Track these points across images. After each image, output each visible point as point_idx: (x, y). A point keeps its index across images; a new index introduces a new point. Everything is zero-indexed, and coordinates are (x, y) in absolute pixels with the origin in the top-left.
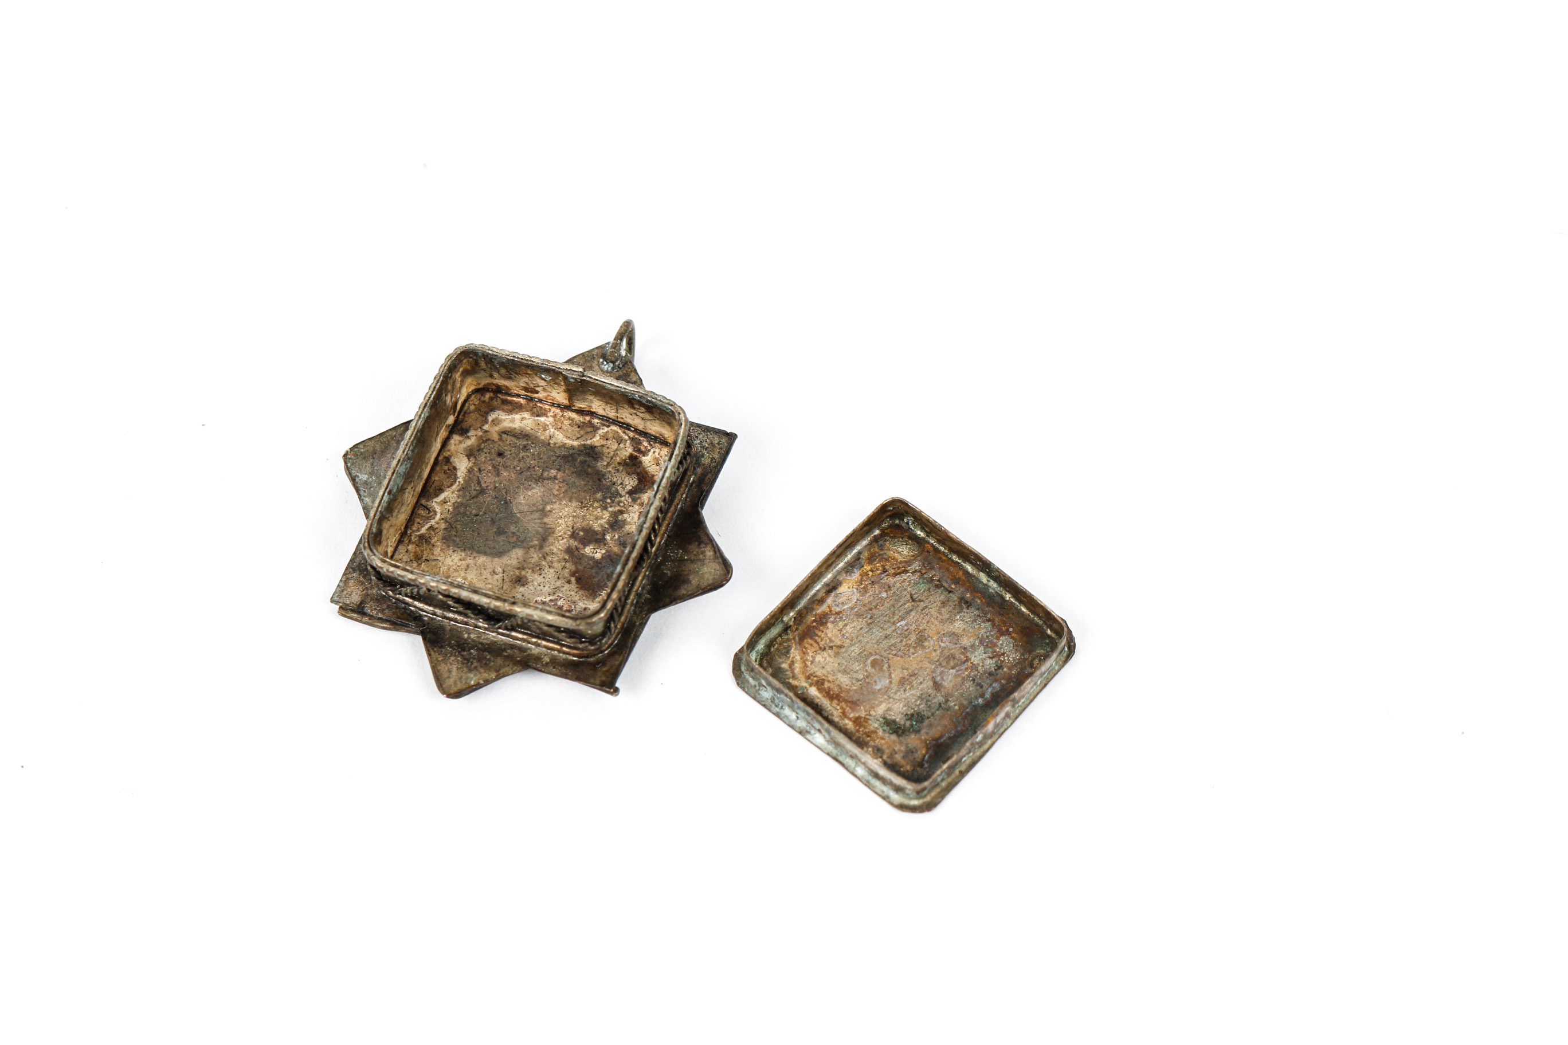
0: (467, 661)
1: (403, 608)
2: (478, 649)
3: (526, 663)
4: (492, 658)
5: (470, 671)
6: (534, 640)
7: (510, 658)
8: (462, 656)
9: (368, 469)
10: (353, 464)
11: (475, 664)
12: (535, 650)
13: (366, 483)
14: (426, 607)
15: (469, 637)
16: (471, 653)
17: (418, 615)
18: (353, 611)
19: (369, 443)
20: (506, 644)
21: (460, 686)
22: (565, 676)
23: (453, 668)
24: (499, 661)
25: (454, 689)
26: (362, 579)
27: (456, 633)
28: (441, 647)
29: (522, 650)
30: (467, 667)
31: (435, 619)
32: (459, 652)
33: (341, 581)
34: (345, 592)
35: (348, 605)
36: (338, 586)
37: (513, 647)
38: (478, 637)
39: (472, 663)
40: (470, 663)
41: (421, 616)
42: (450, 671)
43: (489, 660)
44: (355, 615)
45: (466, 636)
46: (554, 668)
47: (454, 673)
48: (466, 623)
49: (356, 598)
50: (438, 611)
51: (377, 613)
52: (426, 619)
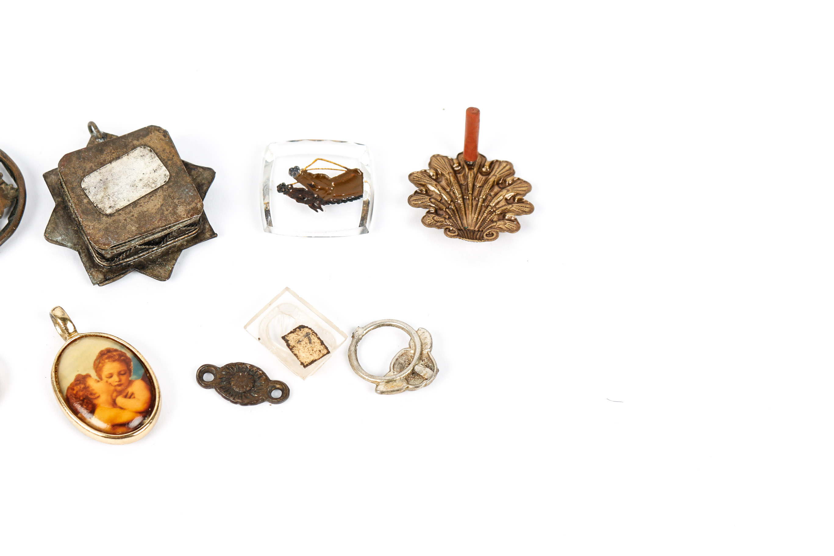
0: (160, 264)
1: (121, 266)
2: (160, 258)
3: (179, 249)
4: (167, 257)
5: (165, 266)
6: (177, 240)
7: (173, 252)
8: (157, 264)
9: (58, 235)
10: (51, 237)
11: (164, 263)
12: (178, 243)
13: (62, 240)
14: (130, 259)
15: (153, 257)
16: (159, 261)
17: (128, 264)
18: (105, 281)
19: (49, 227)
20: (166, 249)
21: (167, 273)
22: (196, 243)
23: (159, 270)
24: (171, 256)
25: (167, 276)
26: (96, 269)
27: (147, 260)
28: (147, 267)
29: (174, 246)
30: (163, 266)
31: (135, 261)
32: (155, 264)
33: (89, 276)
34: (95, 278)
35: (101, 281)
36: (90, 278)
37: (170, 248)
38: (155, 255)
39: (163, 264)
40: (162, 264)
41: (129, 264)
42: (159, 272)
43: (167, 258)
44: (107, 282)
45: (151, 258)
46: (190, 243)
47: (161, 271)
48: (148, 253)
49: (101, 276)
50: (136, 257)
51: (113, 275)
52: (132, 263)
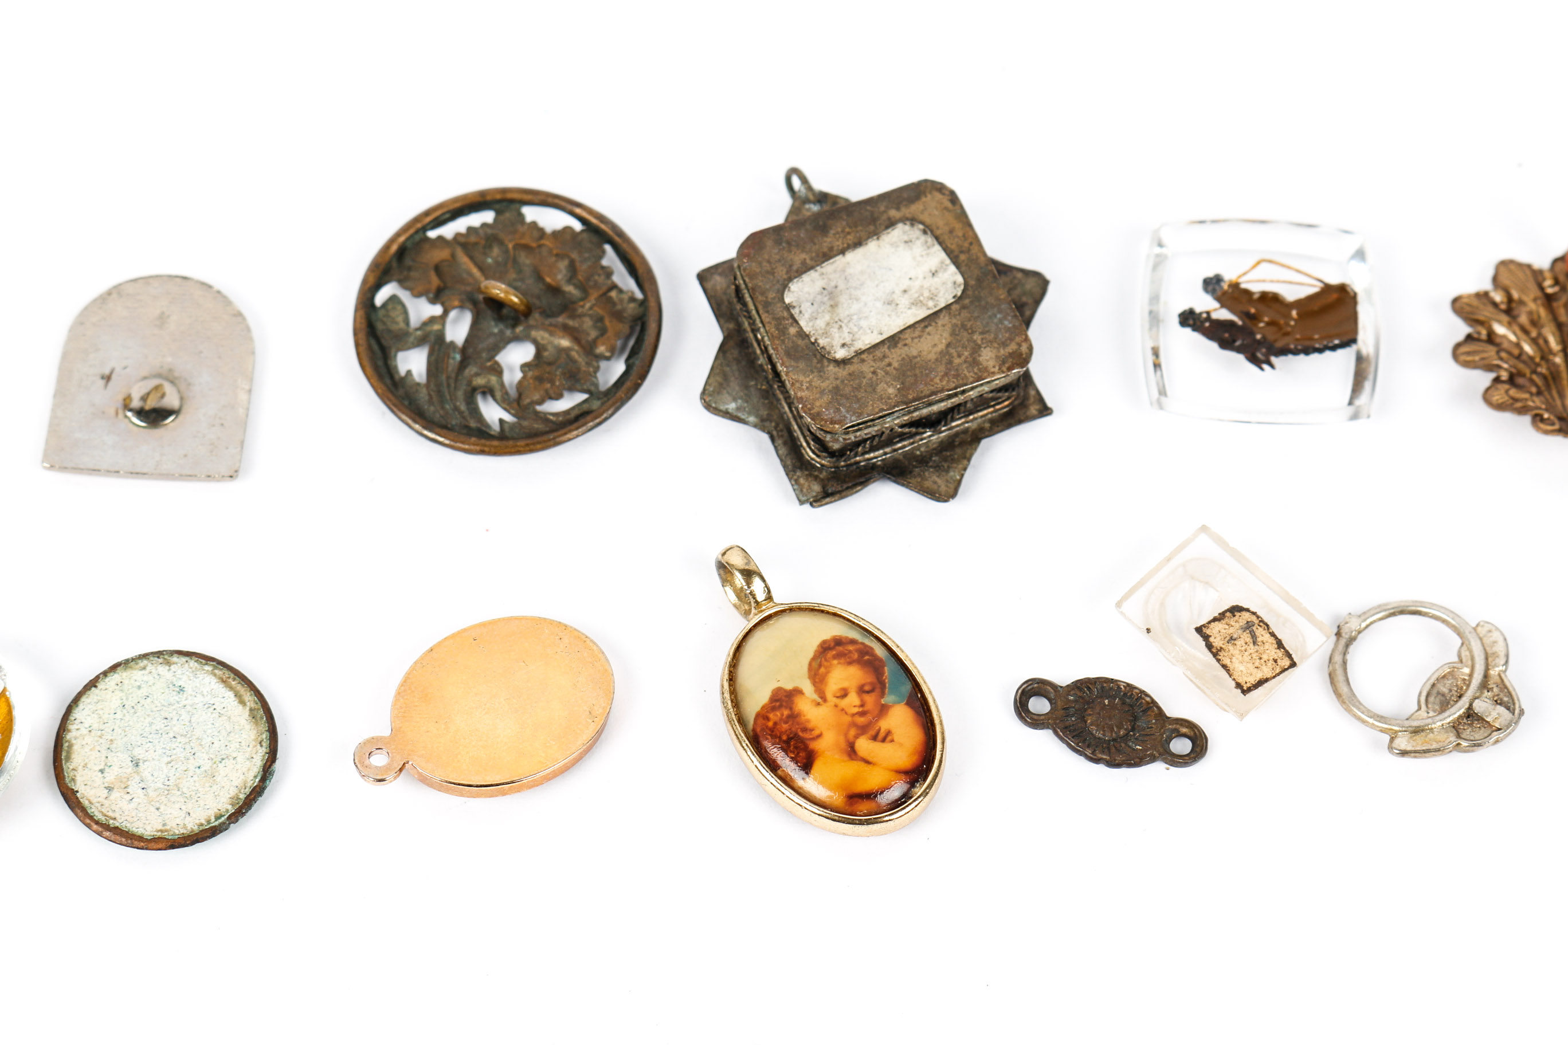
0: (938, 468)
1: (856, 469)
2: (936, 454)
3: (974, 438)
4: (952, 453)
5: (947, 471)
6: (971, 418)
7: (962, 443)
8: (931, 466)
9: (729, 398)
10: (715, 403)
11: (946, 465)
12: (973, 426)
13: (738, 409)
14: (877, 454)
15: (921, 452)
16: (935, 461)
17: (872, 465)
18: (824, 497)
19: (710, 381)
20: (949, 437)
21: (952, 486)
22: (1009, 426)
23: (933, 479)
24: (959, 451)
25: (951, 491)
26: (807, 473)
27: (910, 456)
28: (911, 472)
29: (966, 431)
30: (943, 471)
31: (886, 458)
32: (927, 466)
33: (792, 485)
34: (805, 490)
35: (816, 496)
36: (794, 490)
37: (957, 434)
38: (927, 447)
39: (943, 466)
40: (941, 467)
41: (874, 464)
42: (935, 483)
43: (951, 455)
44: (828, 500)
45: (918, 453)
46: (998, 426)
47: (939, 481)
48: (913, 443)
49: (816, 488)
50: (888, 450)
51: (841, 486)
52: (879, 463)
